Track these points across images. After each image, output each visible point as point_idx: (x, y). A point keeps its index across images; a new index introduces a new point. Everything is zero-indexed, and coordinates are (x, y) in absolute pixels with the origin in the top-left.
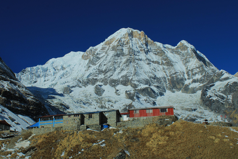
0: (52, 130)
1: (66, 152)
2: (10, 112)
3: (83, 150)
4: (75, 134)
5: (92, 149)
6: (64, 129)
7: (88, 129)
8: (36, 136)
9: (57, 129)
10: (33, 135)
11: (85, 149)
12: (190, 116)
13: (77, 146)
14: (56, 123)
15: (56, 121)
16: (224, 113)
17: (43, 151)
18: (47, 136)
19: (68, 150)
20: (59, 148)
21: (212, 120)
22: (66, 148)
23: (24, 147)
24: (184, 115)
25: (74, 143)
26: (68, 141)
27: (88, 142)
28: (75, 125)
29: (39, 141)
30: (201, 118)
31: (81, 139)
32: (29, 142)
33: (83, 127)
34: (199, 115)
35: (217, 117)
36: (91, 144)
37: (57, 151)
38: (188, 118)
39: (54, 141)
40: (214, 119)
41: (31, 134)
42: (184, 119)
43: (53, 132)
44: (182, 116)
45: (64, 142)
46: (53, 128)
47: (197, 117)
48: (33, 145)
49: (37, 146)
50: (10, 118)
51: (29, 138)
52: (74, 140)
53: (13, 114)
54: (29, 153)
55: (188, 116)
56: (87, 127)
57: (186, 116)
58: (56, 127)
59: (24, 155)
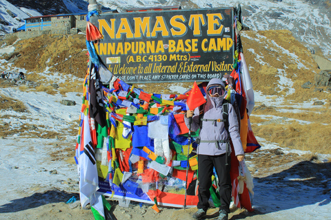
0: (39, 34)
1: (52, 58)
2: (8, 3)
3: (70, 56)
4: (64, 38)
5: (81, 54)
6: (52, 32)
7: (79, 33)
8: (21, 40)
9: (45, 33)
10: (18, 40)
11: (73, 54)
12: (273, 9)
13: (65, 52)
14: (45, 26)
15: (44, 23)
16: (325, 5)
17: (27, 57)
18: (33, 41)
19: (54, 56)
20: (45, 54)
21: (305, 16)
22: (52, 54)
23: (8, 53)
24: (264, 8)
25: (62, 48)
26: (55, 46)
27: (77, 48)
28: (65, 28)
29: (24, 47)
30: (289, 11)
31: (70, 44)
32: (13, 48)
33: (74, 30)
34: (286, 7)
35: (312, 11)
36: (80, 50)
37: (42, 57)
38: (270, 12)
39: (39, 47)
40: (307, 14)
41: (16, 38)
42: (263, 13)
43: (40, 36)
44: (261, 9)
45: (51, 48)
46: (41, 31)
47: (283, 10)
48: (17, 51)
49: (21, 52)
50: (9, 12)
51: (14, 43)
52: (62, 46)
53: (13, 6)
54: (12, 59)
55: (271, 10)
56: (79, 31)
57: (267, 9)
58: (44, 30)
59: (7, 62)
